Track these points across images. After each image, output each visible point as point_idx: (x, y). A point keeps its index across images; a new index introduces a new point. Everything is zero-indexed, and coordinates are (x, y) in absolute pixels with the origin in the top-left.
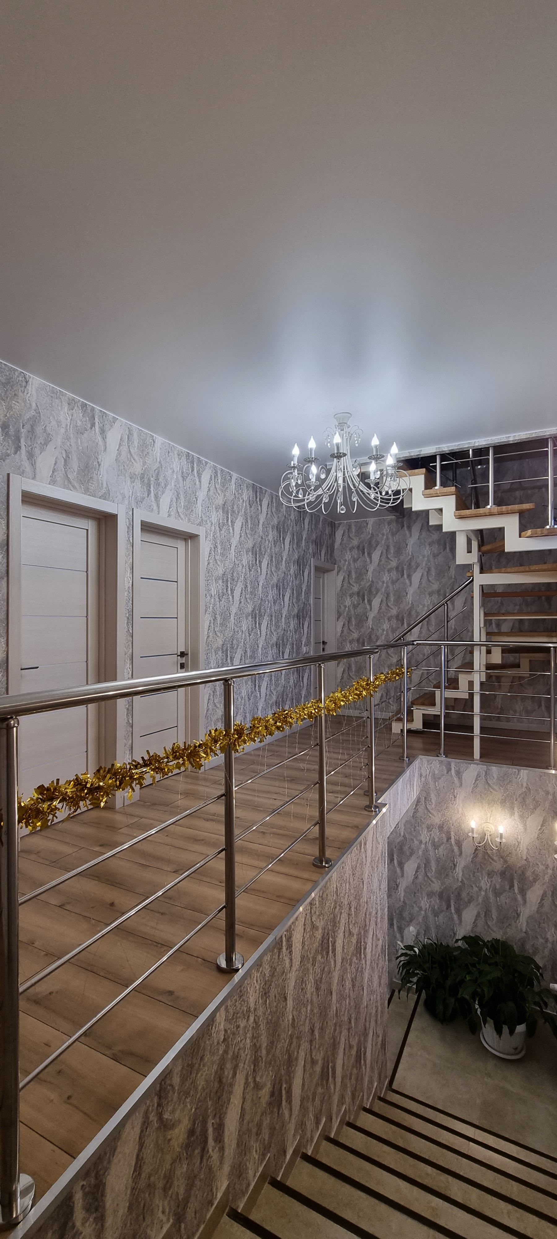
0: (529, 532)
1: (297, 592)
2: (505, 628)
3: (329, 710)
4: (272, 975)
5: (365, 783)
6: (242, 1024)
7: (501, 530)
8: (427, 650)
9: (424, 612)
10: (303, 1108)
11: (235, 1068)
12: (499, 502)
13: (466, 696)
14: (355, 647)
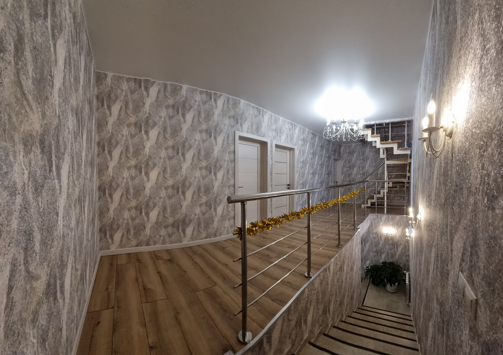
0: (400, 149)
1: (328, 167)
2: (393, 177)
3: (341, 201)
4: (323, 279)
5: (353, 222)
6: (313, 292)
7: (392, 148)
8: (372, 183)
9: (371, 172)
10: (333, 314)
11: (311, 304)
12: (392, 140)
13: (382, 196)
14: (348, 183)
